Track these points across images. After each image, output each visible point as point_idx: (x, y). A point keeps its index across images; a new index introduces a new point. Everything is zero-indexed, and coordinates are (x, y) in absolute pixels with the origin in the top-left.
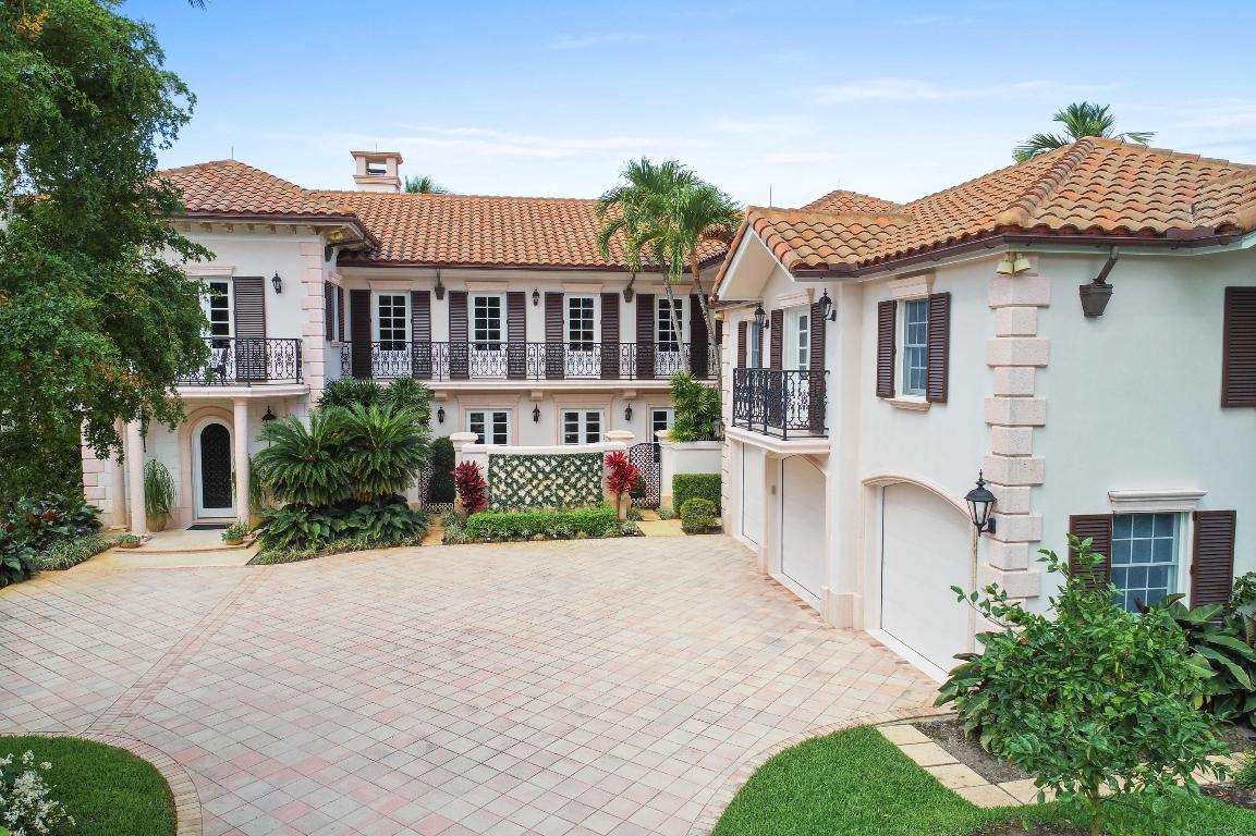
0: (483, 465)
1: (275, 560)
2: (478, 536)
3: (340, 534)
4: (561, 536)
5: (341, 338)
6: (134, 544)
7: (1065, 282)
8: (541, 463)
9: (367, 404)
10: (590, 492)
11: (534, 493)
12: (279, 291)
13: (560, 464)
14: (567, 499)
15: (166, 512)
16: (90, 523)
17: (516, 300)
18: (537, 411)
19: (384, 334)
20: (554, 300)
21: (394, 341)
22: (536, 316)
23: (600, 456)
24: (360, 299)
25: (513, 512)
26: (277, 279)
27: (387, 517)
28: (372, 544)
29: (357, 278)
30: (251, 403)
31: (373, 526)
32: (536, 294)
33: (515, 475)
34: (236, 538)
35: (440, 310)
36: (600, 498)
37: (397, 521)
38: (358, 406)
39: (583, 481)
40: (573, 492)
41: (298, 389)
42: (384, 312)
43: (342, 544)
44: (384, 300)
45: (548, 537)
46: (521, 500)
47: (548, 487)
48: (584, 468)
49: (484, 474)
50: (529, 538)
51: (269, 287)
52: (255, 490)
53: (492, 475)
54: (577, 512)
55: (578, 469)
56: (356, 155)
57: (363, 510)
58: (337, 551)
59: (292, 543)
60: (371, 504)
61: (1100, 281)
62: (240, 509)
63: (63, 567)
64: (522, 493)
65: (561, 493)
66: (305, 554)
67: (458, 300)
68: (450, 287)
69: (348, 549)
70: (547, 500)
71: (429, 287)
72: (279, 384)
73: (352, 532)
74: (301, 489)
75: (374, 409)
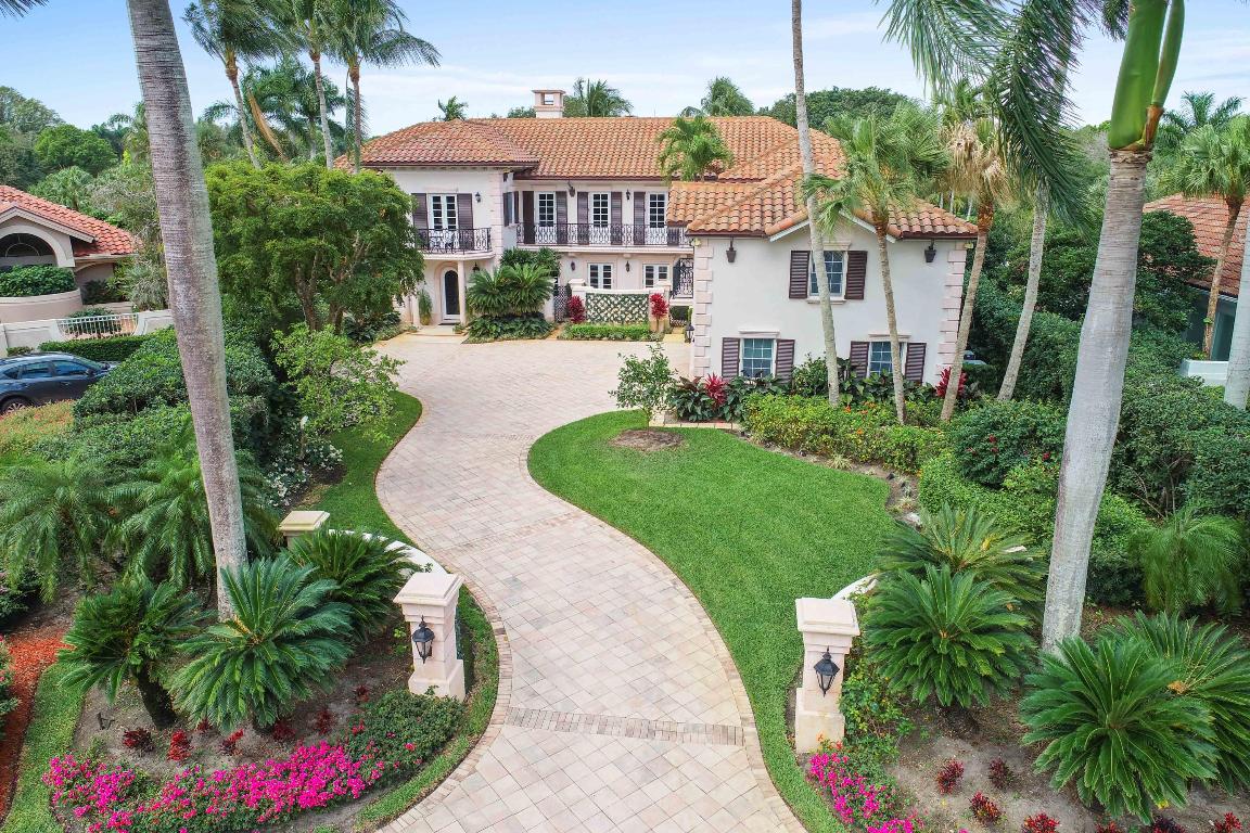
0: (583, 297)
1: (474, 342)
2: (575, 336)
3: (506, 332)
4: (617, 339)
5: (517, 222)
6: (413, 330)
7: (722, 247)
8: (612, 299)
9: (522, 264)
10: (640, 316)
11: (609, 315)
12: (479, 201)
13: (623, 300)
14: (627, 319)
15: (429, 315)
16: (396, 319)
17: (617, 196)
18: (628, 265)
19: (542, 217)
20: (639, 196)
21: (547, 221)
22: (628, 207)
23: (647, 296)
24: (528, 196)
25: (598, 325)
26: (478, 195)
27: (528, 324)
28: (521, 337)
29: (526, 185)
30: (465, 263)
31: (521, 329)
32: (628, 193)
33: (599, 305)
34: (459, 329)
35: (572, 202)
36: (646, 318)
37: (533, 326)
38: (517, 265)
39: (636, 310)
40: (630, 316)
41: (488, 255)
42: (542, 203)
43: (505, 336)
44: (542, 197)
45: (610, 339)
46: (602, 319)
47: (616, 312)
48: (637, 303)
49: (584, 303)
50: (600, 339)
51: (474, 199)
52: (469, 310)
53: (587, 304)
54: (631, 327)
55: (633, 303)
56: (536, 92)
57: (518, 320)
58: (504, 339)
59: (483, 334)
60: (521, 317)
61: (732, 249)
62: (461, 318)
63: (386, 339)
64: (602, 315)
65: (623, 316)
66: (488, 339)
67: (583, 195)
68: (578, 189)
69: (508, 339)
70: (615, 319)
71: (565, 188)
72: (478, 254)
73: (512, 330)
74: (486, 308)
75: (526, 266)
